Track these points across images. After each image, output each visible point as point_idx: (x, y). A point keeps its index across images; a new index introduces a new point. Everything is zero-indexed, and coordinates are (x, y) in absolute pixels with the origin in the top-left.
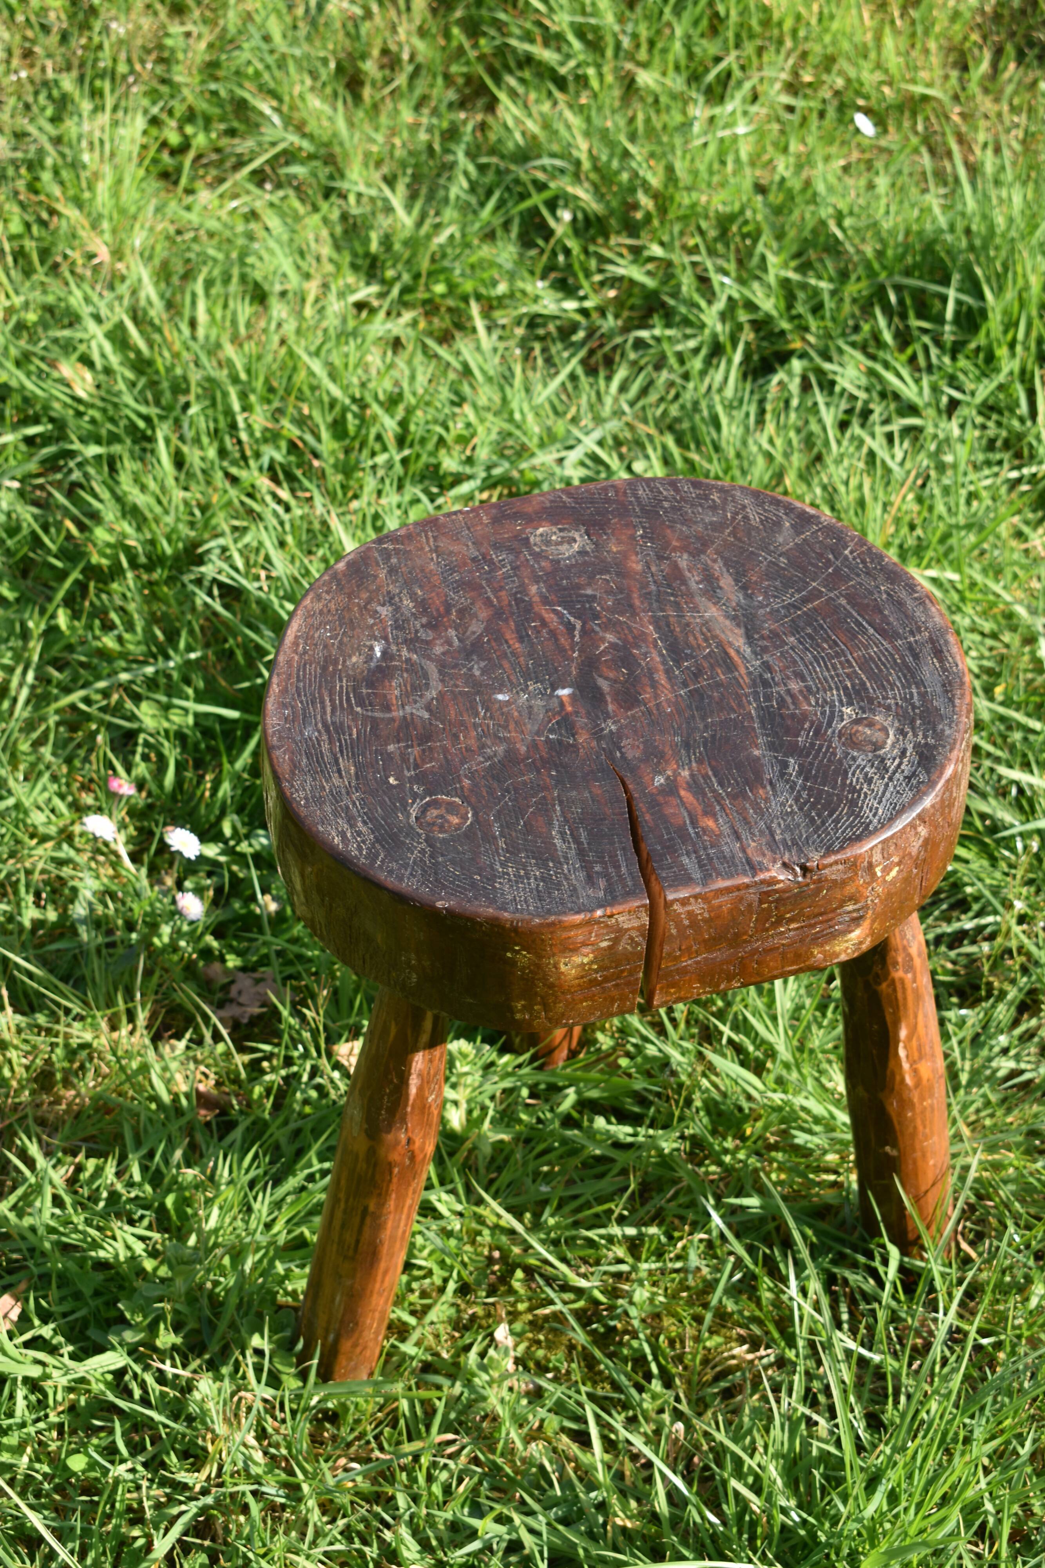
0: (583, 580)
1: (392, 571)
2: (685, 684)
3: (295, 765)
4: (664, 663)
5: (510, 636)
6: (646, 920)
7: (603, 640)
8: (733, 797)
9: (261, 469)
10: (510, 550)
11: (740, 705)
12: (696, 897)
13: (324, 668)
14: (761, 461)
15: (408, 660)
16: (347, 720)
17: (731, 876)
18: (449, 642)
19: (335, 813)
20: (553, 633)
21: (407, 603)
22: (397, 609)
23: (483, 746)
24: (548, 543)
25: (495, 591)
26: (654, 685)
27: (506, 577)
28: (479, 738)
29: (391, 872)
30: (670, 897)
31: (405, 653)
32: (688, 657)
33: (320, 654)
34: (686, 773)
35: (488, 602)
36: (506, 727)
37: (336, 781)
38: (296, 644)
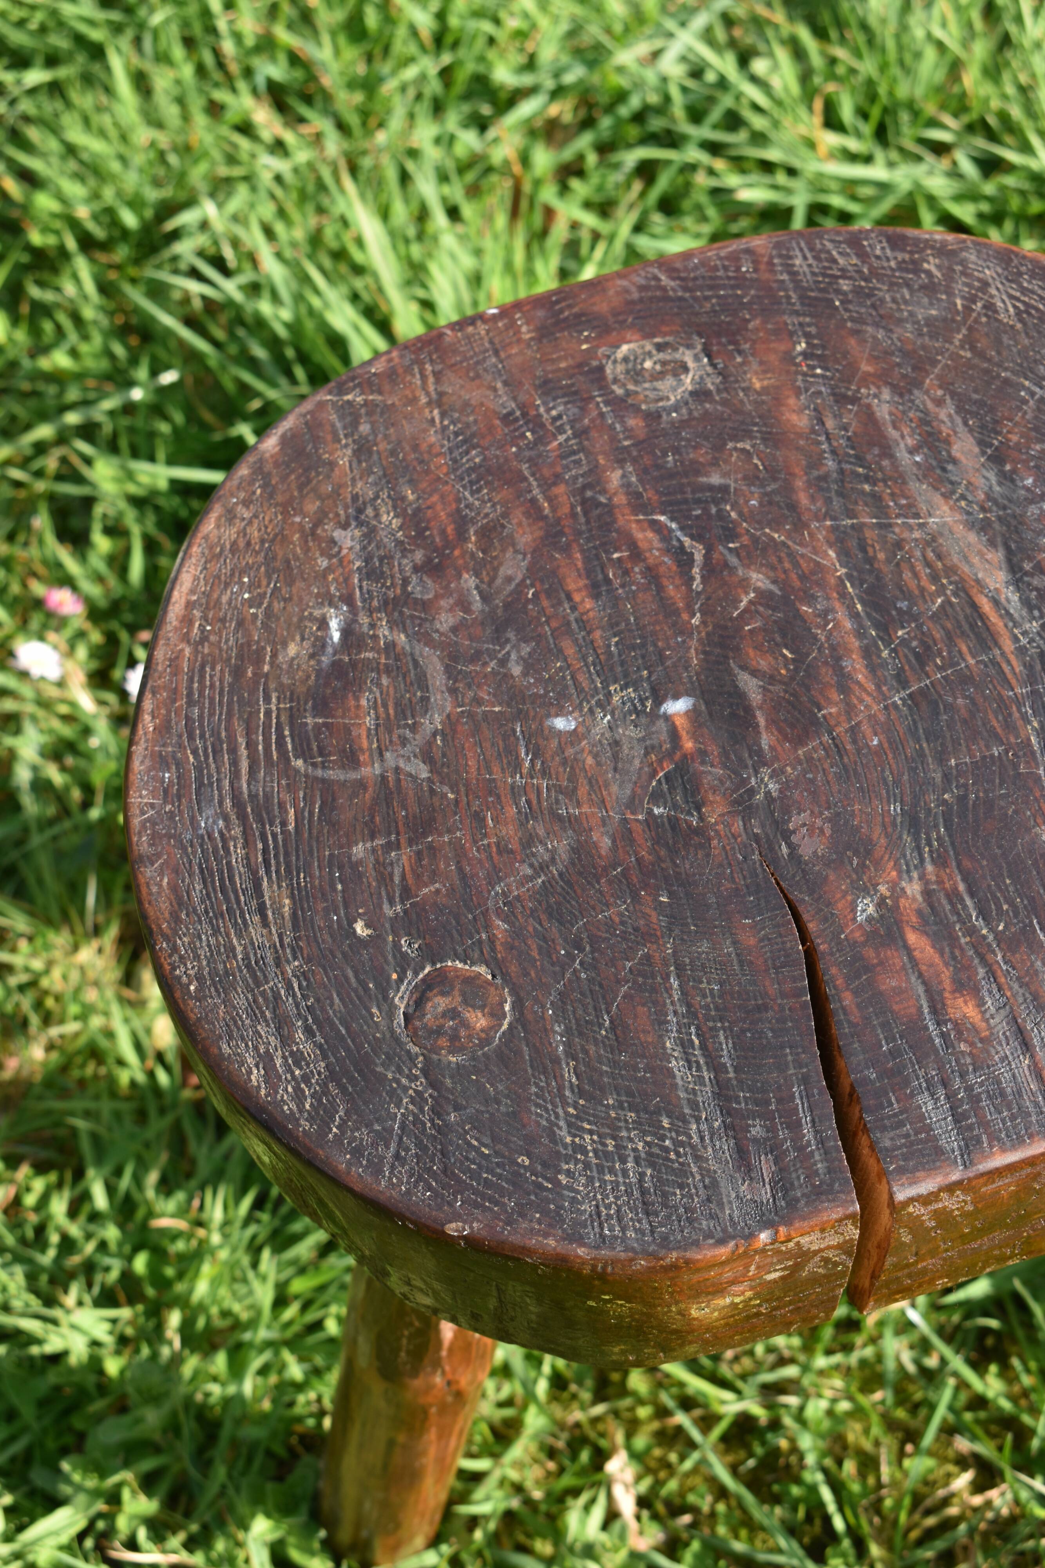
0: (702, 455)
1: (362, 450)
2: (903, 683)
3: (180, 901)
4: (860, 633)
5: (575, 583)
6: (856, 1233)
7: (744, 584)
8: (1009, 943)
9: (255, 92)
10: (573, 395)
11: (1009, 726)
12: (950, 1188)
13: (238, 672)
14: (930, 54)
15: (391, 646)
16: (277, 787)
17: (1019, 1142)
18: (464, 604)
19: (255, 1014)
20: (652, 574)
21: (389, 519)
22: (370, 534)
23: (529, 841)
24: (636, 375)
25: (546, 485)
26: (844, 683)
27: (566, 453)
28: (522, 821)
29: (358, 1152)
30: (901, 1196)
31: (384, 631)
32: (906, 617)
33: (230, 639)
34: (913, 889)
35: (533, 510)
36: (571, 793)
37: (256, 933)
38: (187, 620)
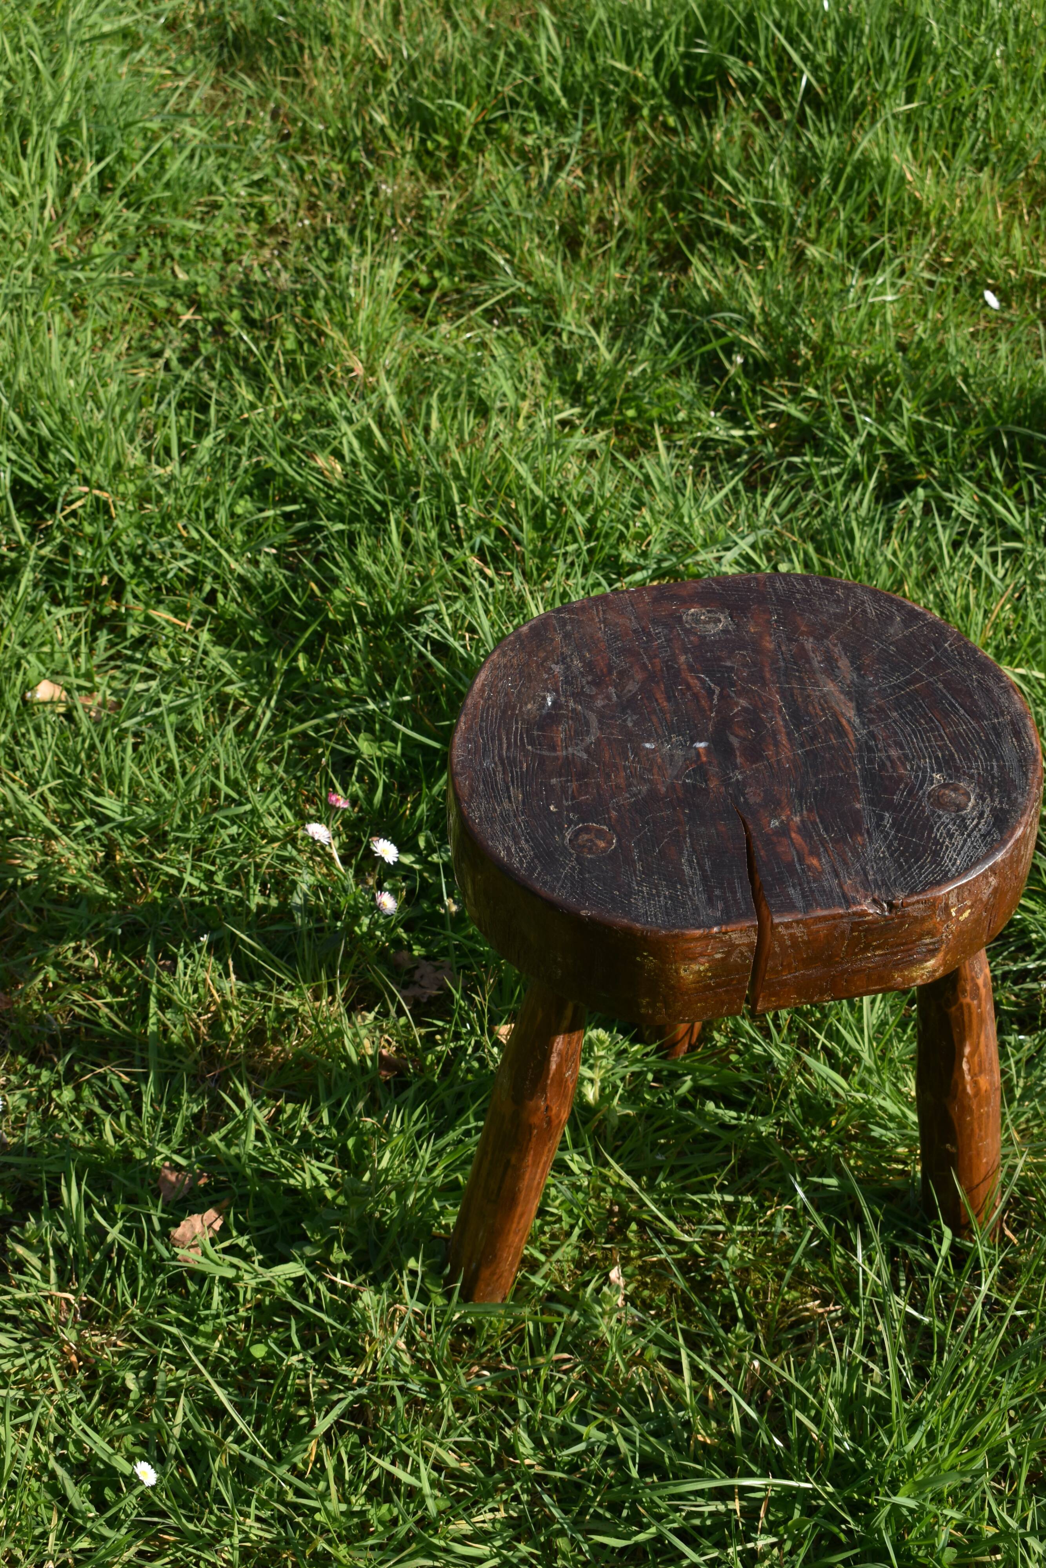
0: (724, 654)
1: (567, 636)
2: (802, 746)
3: (473, 790)
4: (786, 726)
5: (660, 696)
6: (755, 939)
7: (737, 704)
8: (835, 841)
9: (472, 549)
10: (666, 625)
11: (847, 766)
12: (798, 922)
13: (504, 712)
14: (885, 569)
15: (574, 710)
16: (519, 756)
17: (829, 907)
18: (608, 697)
19: (503, 832)
20: (696, 696)
21: (577, 663)
22: (568, 668)
23: (630, 785)
24: (698, 622)
25: (650, 658)
26: (777, 744)
27: (661, 647)
28: (627, 778)
29: (545, 883)
30: (777, 920)
31: (571, 704)
32: (806, 723)
33: (501, 700)
34: (797, 819)
35: (644, 667)
36: (650, 771)
37: (506, 805)
38: (482, 690)
